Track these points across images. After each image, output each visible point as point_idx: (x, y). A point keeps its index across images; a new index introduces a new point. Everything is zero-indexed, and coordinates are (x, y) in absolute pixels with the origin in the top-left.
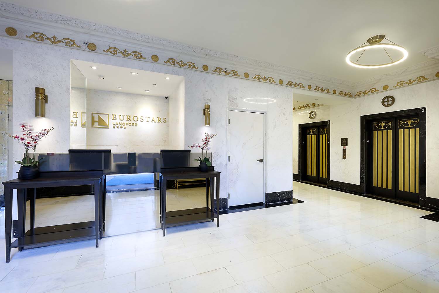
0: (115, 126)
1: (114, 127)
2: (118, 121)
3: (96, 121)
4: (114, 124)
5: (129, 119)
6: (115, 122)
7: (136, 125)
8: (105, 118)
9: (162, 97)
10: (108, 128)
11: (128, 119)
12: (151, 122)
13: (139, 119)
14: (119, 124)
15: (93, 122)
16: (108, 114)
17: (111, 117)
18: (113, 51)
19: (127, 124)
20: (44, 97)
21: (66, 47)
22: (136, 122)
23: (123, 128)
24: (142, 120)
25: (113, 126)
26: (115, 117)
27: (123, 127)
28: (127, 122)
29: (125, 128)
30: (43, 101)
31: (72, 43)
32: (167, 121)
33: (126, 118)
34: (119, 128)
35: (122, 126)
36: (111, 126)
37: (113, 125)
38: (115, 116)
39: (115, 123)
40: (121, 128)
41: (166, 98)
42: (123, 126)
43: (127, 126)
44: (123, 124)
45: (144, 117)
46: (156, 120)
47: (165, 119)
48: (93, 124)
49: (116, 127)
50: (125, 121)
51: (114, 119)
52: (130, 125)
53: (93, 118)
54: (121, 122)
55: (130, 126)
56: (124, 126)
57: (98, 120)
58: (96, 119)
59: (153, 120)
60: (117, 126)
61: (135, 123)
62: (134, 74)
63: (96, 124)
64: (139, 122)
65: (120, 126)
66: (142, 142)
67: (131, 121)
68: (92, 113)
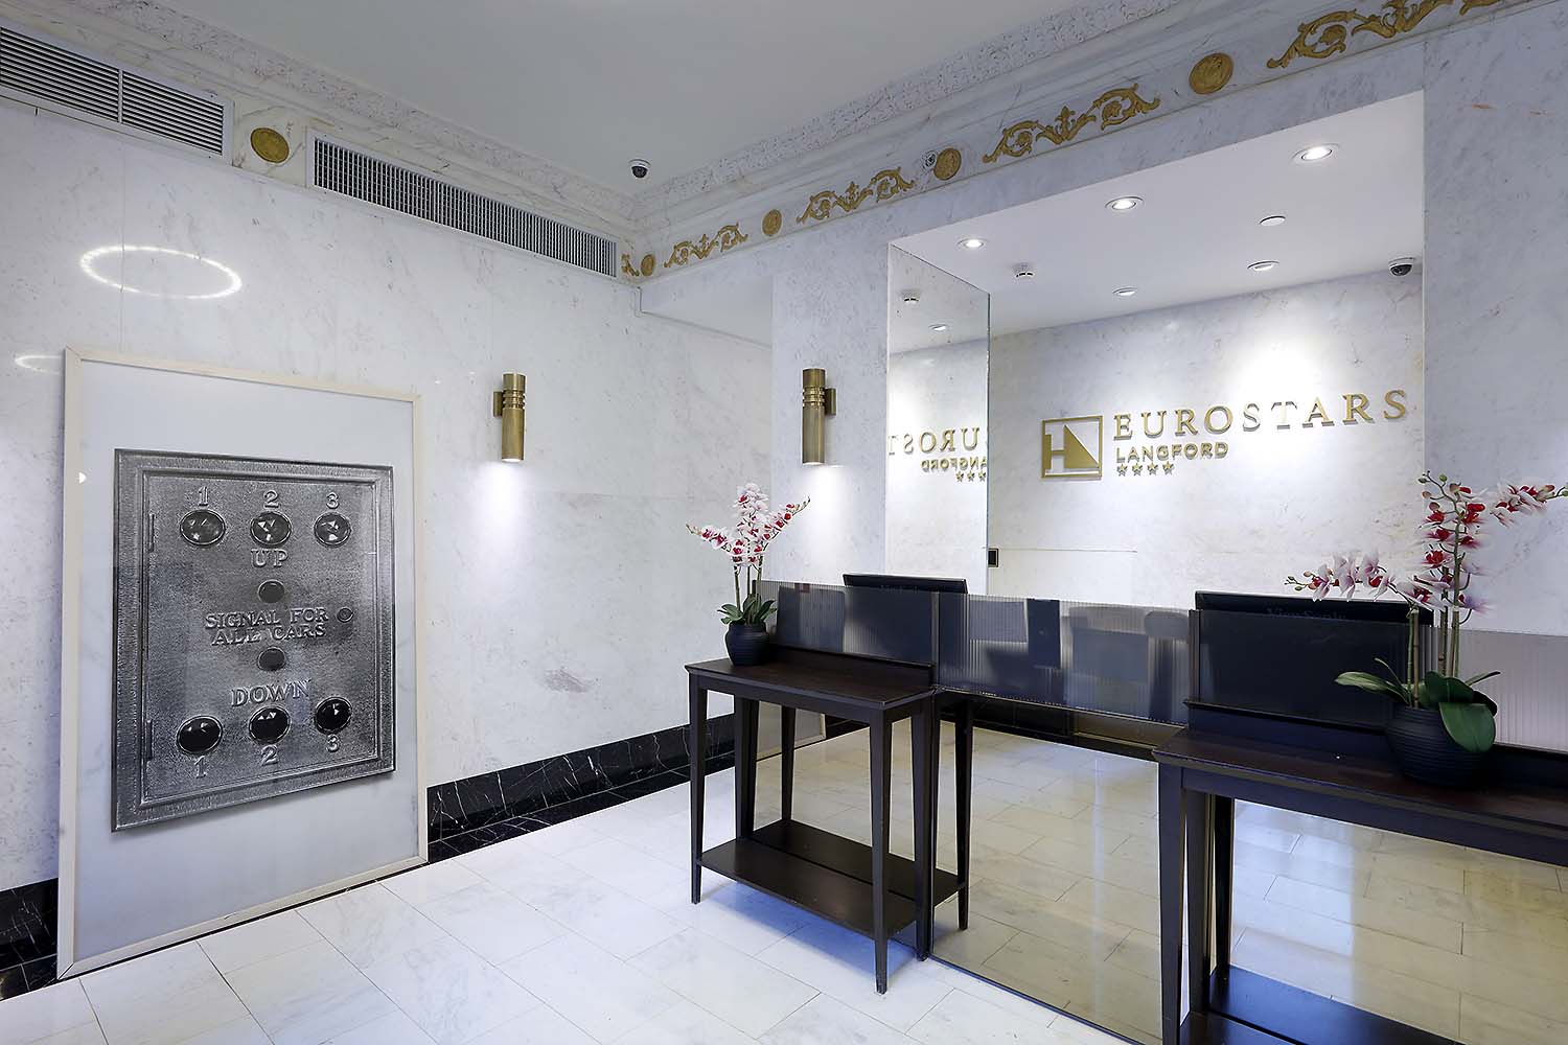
0: (1125, 464)
1: (1122, 471)
2: (1140, 442)
3: (1057, 453)
4: (1121, 456)
5: (1185, 422)
6: (1125, 448)
7: (1221, 450)
8: (1086, 436)
9: (1373, 273)
10: (1099, 477)
11: (1185, 428)
12: (1304, 425)
13: (1239, 420)
14: (1140, 454)
15: (1047, 455)
16: (1099, 419)
17: (1110, 428)
18: (1018, 140)
19: (1175, 453)
20: (824, 397)
21: (880, 206)
22: (1220, 438)
23: (1160, 470)
24: (1251, 424)
25: (1120, 465)
26: (1125, 427)
27: (1160, 467)
28: (1179, 440)
29: (1168, 469)
30: (820, 410)
31: (893, 182)
32: (1409, 408)
33: (1171, 422)
34: (1145, 471)
35: (1156, 461)
36: (1109, 466)
37: (1120, 460)
38: (1124, 422)
39: (1125, 454)
40: (1152, 470)
41: (1402, 270)
42: (1161, 463)
43: (1179, 461)
44: (1162, 453)
45: (1265, 406)
46: (1336, 410)
47: (1396, 398)
48: (1046, 465)
49: (1130, 469)
50: (1168, 439)
51: (1124, 432)
52: (1191, 452)
53: (1046, 440)
54: (1149, 443)
55: (1191, 457)
56: (1162, 460)
57: (1065, 447)
58: (1057, 443)
59: (1317, 411)
60: (1133, 462)
61: (1213, 439)
62: (1124, 204)
63: (1057, 465)
64: (1234, 438)
65: (1148, 462)
66: (1253, 532)
67: (1196, 433)
68: (1044, 422)
